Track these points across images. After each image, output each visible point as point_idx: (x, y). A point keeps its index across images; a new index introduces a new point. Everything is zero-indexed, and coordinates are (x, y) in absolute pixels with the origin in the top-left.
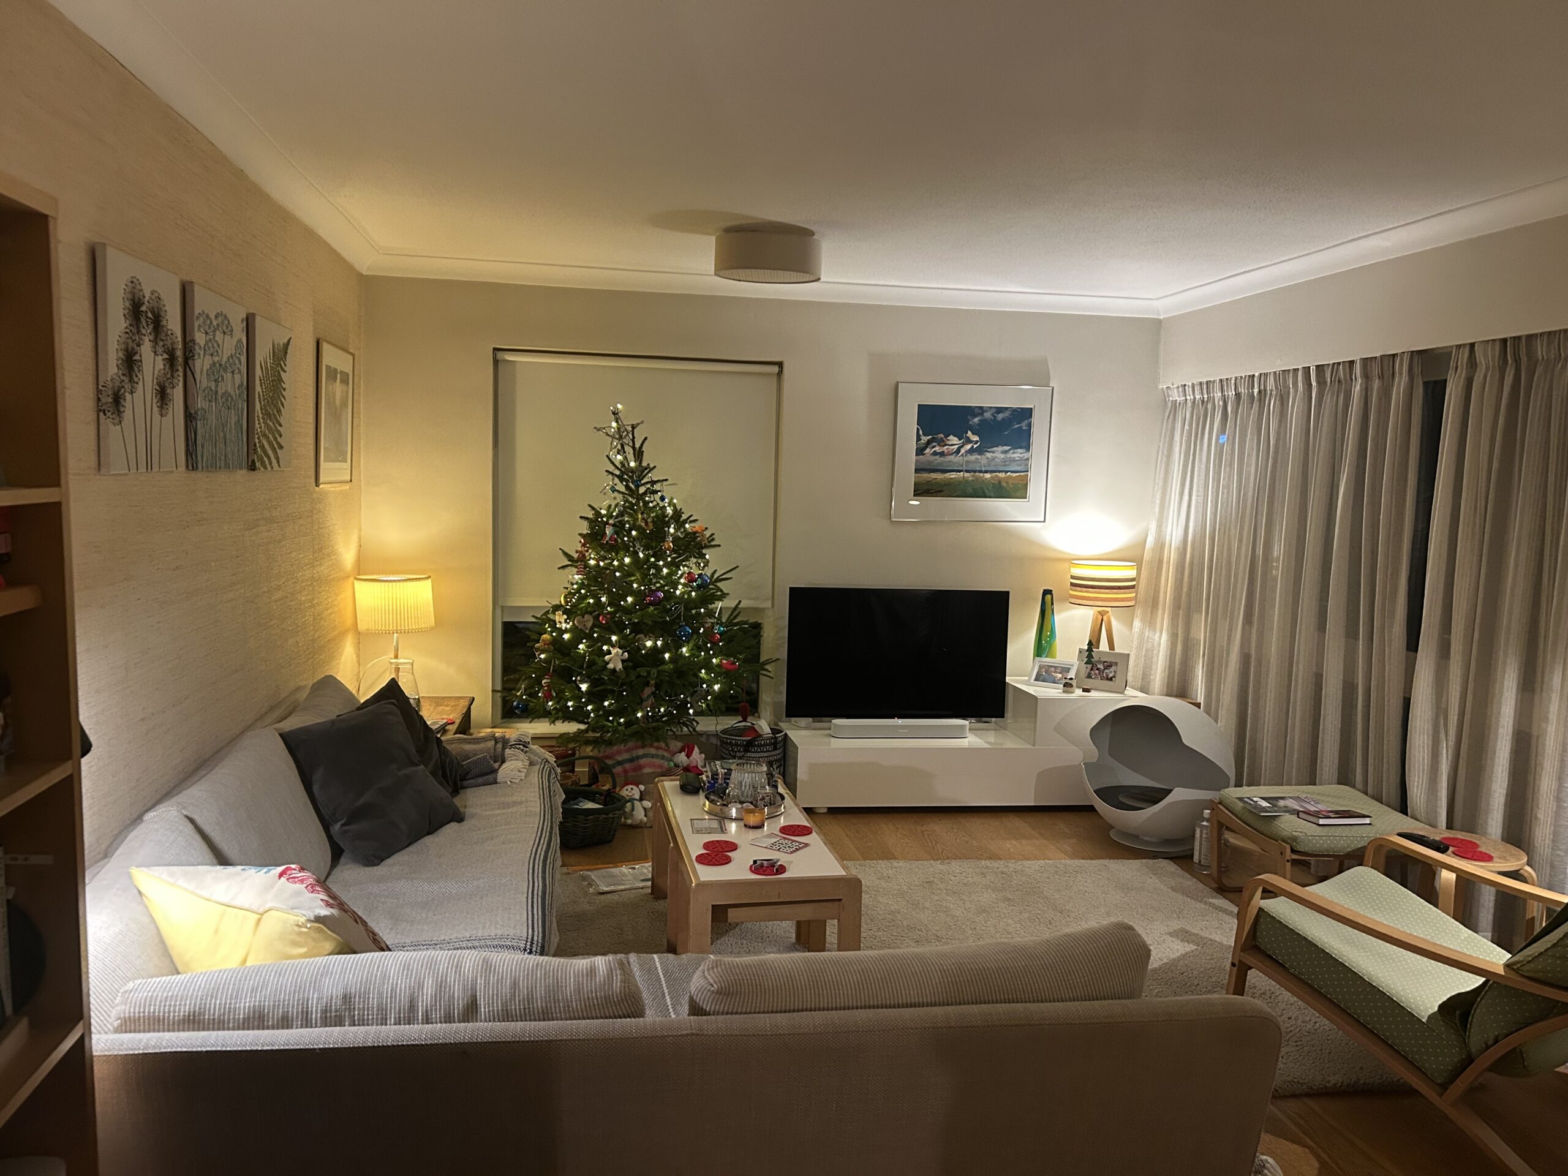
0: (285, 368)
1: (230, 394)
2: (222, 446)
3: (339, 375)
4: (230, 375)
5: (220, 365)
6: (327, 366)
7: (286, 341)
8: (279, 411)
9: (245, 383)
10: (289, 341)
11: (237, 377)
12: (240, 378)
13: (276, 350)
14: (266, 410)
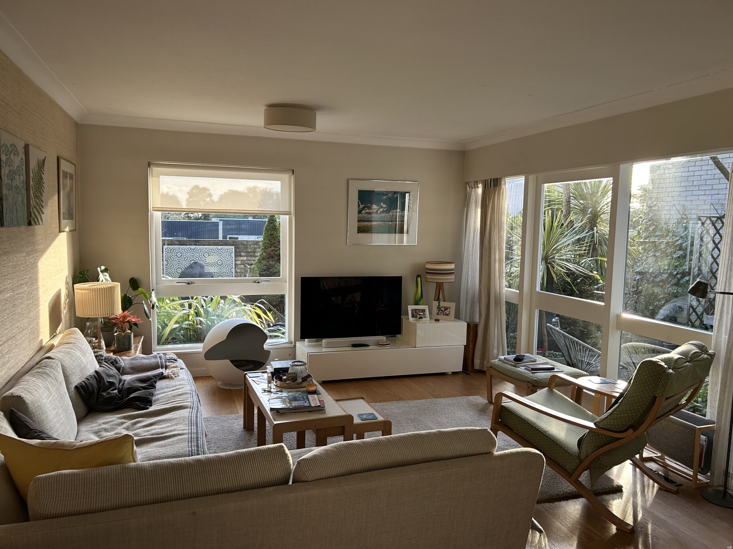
0: (44, 172)
1: (18, 186)
2: (16, 214)
3: (68, 175)
4: (18, 176)
5: (13, 171)
6: (63, 170)
7: (44, 158)
8: (42, 194)
9: (25, 181)
10: (45, 158)
11: (21, 177)
12: (23, 178)
13: (39, 163)
14: (36, 194)
